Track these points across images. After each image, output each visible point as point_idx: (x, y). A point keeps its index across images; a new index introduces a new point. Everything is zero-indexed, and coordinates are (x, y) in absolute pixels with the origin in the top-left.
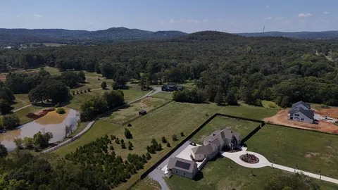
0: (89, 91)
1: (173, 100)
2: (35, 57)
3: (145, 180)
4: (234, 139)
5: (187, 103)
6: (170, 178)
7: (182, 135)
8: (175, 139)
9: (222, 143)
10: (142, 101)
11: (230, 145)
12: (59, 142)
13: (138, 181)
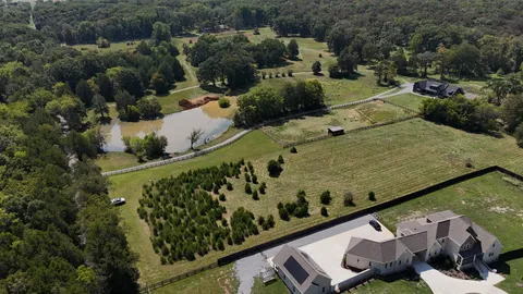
0: (290, 75)
1: (420, 115)
2: (254, 11)
3: (222, 271)
4: (473, 248)
5: (448, 128)
6: (267, 284)
7: (372, 197)
8: (349, 202)
9: (432, 246)
10: (358, 107)
11: (456, 258)
12: (177, 154)
13: (210, 267)
